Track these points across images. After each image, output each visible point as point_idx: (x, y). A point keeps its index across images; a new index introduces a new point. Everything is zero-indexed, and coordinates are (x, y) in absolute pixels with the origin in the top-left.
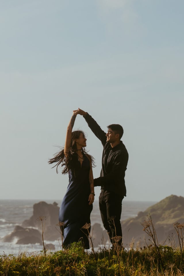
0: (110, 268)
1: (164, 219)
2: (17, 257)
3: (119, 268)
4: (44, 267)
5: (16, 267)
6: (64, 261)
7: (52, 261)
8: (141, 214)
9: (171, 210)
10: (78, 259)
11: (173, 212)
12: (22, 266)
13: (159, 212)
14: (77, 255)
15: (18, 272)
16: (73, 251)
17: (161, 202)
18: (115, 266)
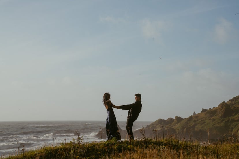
0: (127, 147)
1: (157, 128)
2: (91, 143)
3: (130, 147)
4: (101, 147)
5: (91, 147)
6: (109, 144)
7: (105, 144)
8: (148, 126)
9: (159, 125)
10: (115, 144)
11: (160, 125)
12: (93, 147)
13: (155, 125)
14: (114, 142)
15: (91, 149)
16: (113, 141)
17: (156, 121)
18: (129, 146)
